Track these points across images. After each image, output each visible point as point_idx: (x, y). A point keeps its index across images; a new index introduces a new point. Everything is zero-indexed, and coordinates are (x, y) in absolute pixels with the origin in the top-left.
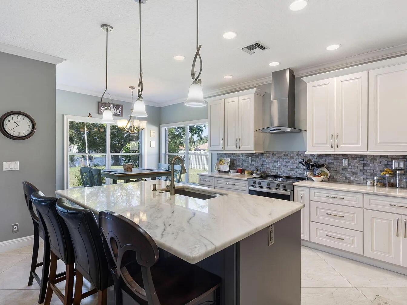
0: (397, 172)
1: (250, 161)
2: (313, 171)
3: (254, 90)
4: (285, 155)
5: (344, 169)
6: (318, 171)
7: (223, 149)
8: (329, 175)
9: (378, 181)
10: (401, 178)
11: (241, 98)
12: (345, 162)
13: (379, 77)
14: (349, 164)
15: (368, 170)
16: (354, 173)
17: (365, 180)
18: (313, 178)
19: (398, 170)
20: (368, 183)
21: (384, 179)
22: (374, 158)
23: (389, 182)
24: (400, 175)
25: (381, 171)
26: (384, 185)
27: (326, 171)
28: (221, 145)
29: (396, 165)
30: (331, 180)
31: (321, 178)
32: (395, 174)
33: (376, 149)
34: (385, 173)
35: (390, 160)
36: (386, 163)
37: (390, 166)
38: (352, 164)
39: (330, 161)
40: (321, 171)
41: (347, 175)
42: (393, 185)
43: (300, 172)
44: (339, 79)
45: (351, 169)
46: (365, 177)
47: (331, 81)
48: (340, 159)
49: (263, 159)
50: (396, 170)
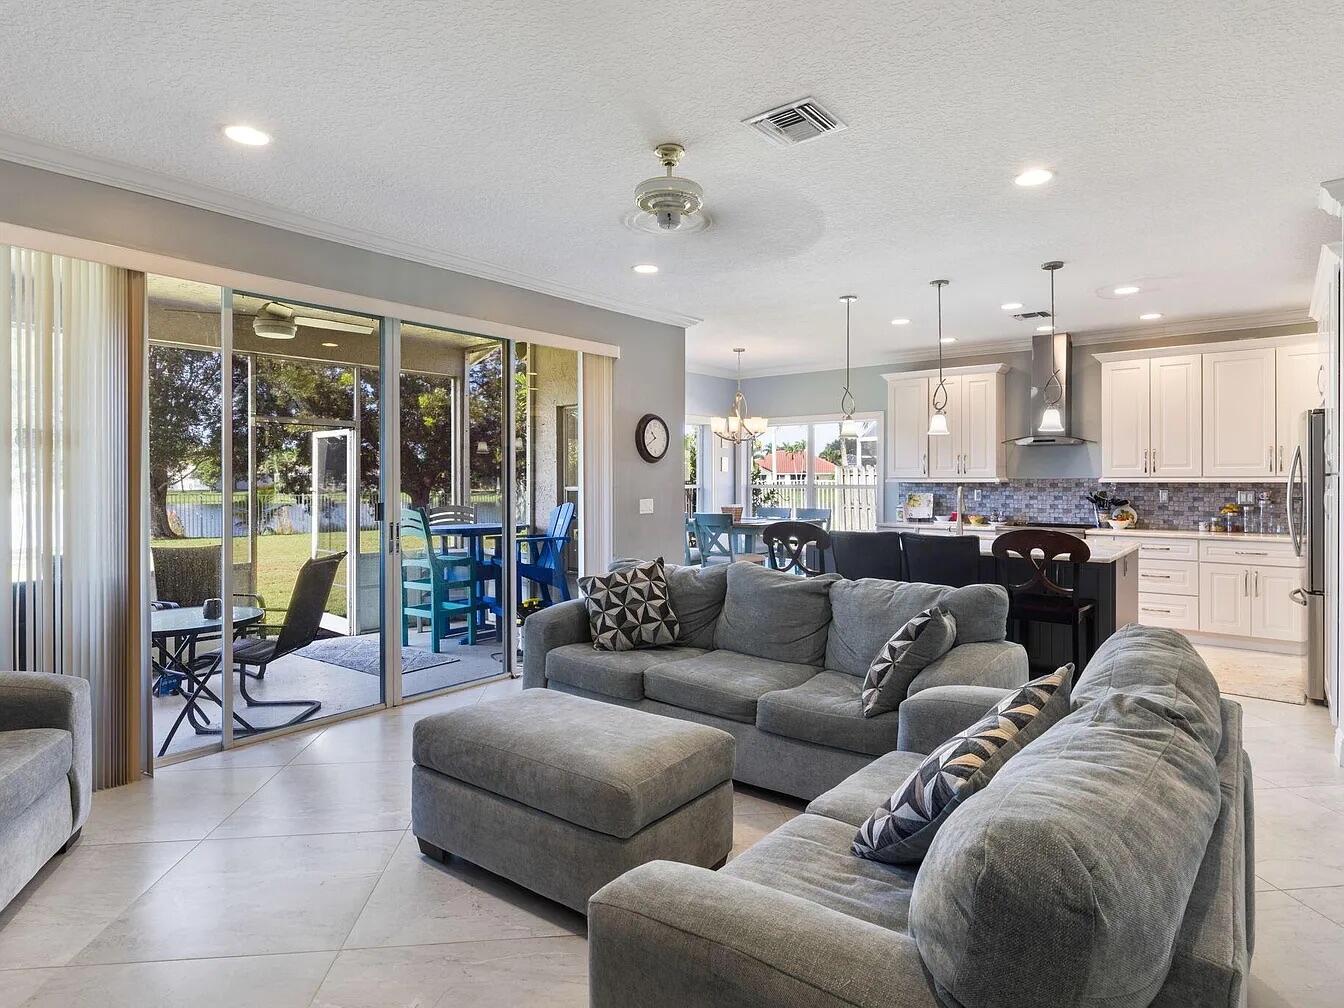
0: (1245, 508)
1: (978, 497)
2: (1108, 512)
3: (999, 366)
4: (1054, 485)
5: (1162, 507)
6: (1116, 512)
7: (926, 475)
8: (1136, 517)
9: (1216, 524)
10: (1250, 519)
11: (967, 378)
12: (1164, 496)
13: (1217, 365)
14: (1170, 499)
15: (1201, 506)
16: (1178, 514)
17: (1196, 523)
18: (1111, 523)
19: (1246, 505)
20: (1202, 526)
21: (1226, 519)
22: (1209, 488)
23: (1233, 526)
24: (1249, 512)
25: (1221, 509)
26: (1226, 530)
27: (1132, 511)
28: (921, 466)
29: (1241, 498)
30: (1139, 525)
31: (1125, 523)
32: (1241, 513)
33: (1215, 474)
34: (1226, 511)
35: (1234, 490)
36: (1227, 495)
37: (1234, 499)
38: (1174, 499)
39: (1137, 494)
40: (1123, 511)
41: (1166, 517)
42: (1238, 530)
43: (1083, 515)
44: (1156, 362)
45: (1173, 507)
46: (1196, 519)
47: (1143, 363)
48: (1155, 490)
49: (1007, 493)
50: (1241, 507)
